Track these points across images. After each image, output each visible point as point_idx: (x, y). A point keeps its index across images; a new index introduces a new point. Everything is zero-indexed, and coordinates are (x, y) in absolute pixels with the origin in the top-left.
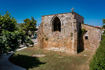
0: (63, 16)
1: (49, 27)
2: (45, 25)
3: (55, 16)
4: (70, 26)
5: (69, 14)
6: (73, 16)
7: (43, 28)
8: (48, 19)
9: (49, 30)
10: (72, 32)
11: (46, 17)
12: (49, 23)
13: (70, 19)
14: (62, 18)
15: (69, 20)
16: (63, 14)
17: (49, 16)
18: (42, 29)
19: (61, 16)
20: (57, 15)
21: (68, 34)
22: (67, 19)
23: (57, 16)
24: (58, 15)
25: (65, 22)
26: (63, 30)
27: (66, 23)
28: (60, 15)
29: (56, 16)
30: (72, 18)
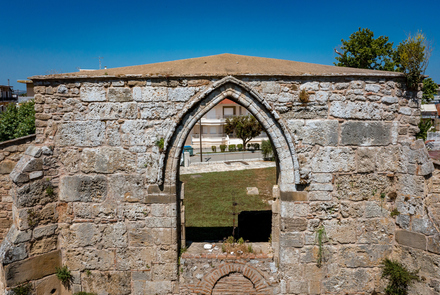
0: (304, 100)
1: (134, 209)
2: (85, 183)
3: (217, 90)
4: (374, 202)
5: (372, 87)
6: (405, 110)
7: (62, 214)
8: (131, 114)
9: (140, 238)
10: (394, 257)
11: (93, 93)
12: (142, 160)
13: (380, 134)
14: (292, 122)
15: (366, 144)
16: (303, 79)
17: (144, 93)
18: (41, 230)
19: (286, 97)
20: (245, 91)
21: (360, 276)
22: (352, 133)
23: (237, 94)
24: (251, 85)
25: (329, 166)
26: (309, 236)
27: (337, 176)
28: (270, 85)
29: (229, 92)
30: (402, 132)
